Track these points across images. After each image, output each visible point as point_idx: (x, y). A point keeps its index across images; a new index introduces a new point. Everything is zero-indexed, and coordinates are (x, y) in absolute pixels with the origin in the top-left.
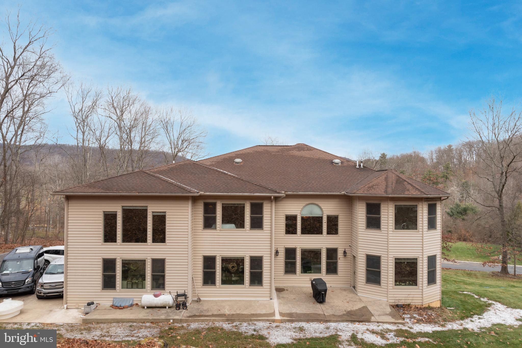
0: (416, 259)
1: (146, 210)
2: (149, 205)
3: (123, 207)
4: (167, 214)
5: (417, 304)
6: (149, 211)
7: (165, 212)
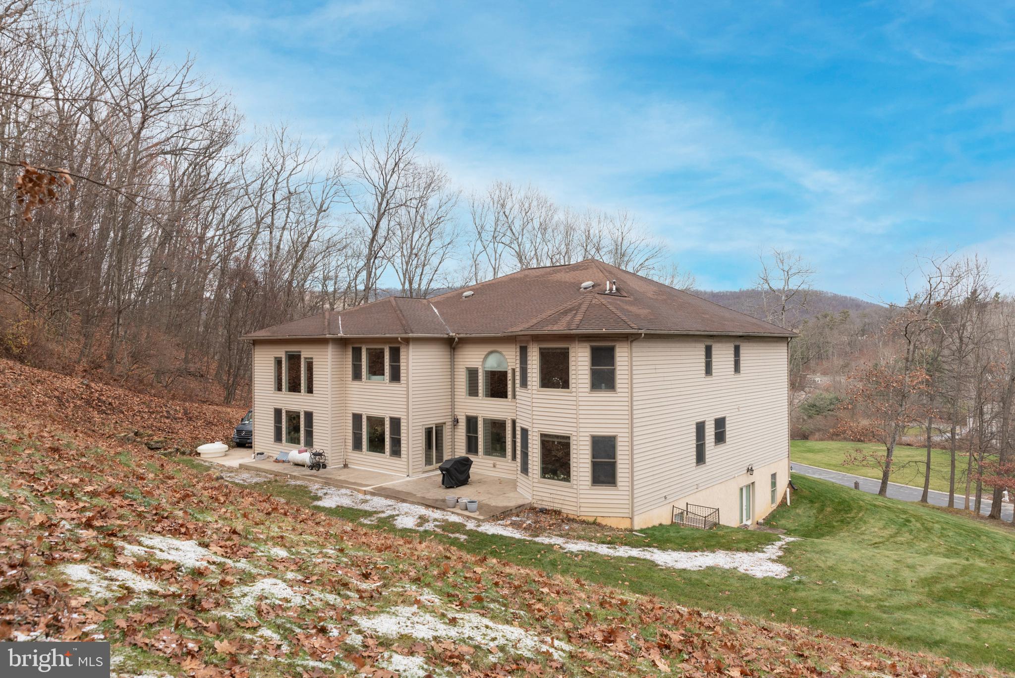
0: (569, 438)
1: (300, 355)
2: (302, 350)
3: (286, 352)
4: (314, 360)
5: (569, 512)
6: (302, 357)
7: (312, 358)
